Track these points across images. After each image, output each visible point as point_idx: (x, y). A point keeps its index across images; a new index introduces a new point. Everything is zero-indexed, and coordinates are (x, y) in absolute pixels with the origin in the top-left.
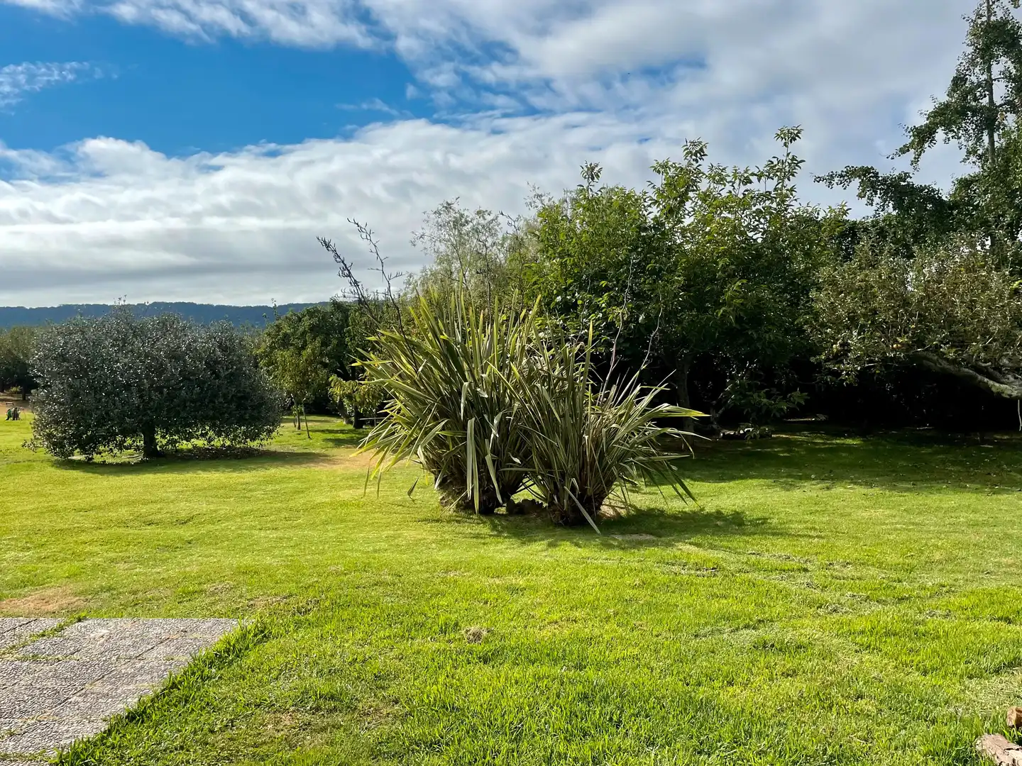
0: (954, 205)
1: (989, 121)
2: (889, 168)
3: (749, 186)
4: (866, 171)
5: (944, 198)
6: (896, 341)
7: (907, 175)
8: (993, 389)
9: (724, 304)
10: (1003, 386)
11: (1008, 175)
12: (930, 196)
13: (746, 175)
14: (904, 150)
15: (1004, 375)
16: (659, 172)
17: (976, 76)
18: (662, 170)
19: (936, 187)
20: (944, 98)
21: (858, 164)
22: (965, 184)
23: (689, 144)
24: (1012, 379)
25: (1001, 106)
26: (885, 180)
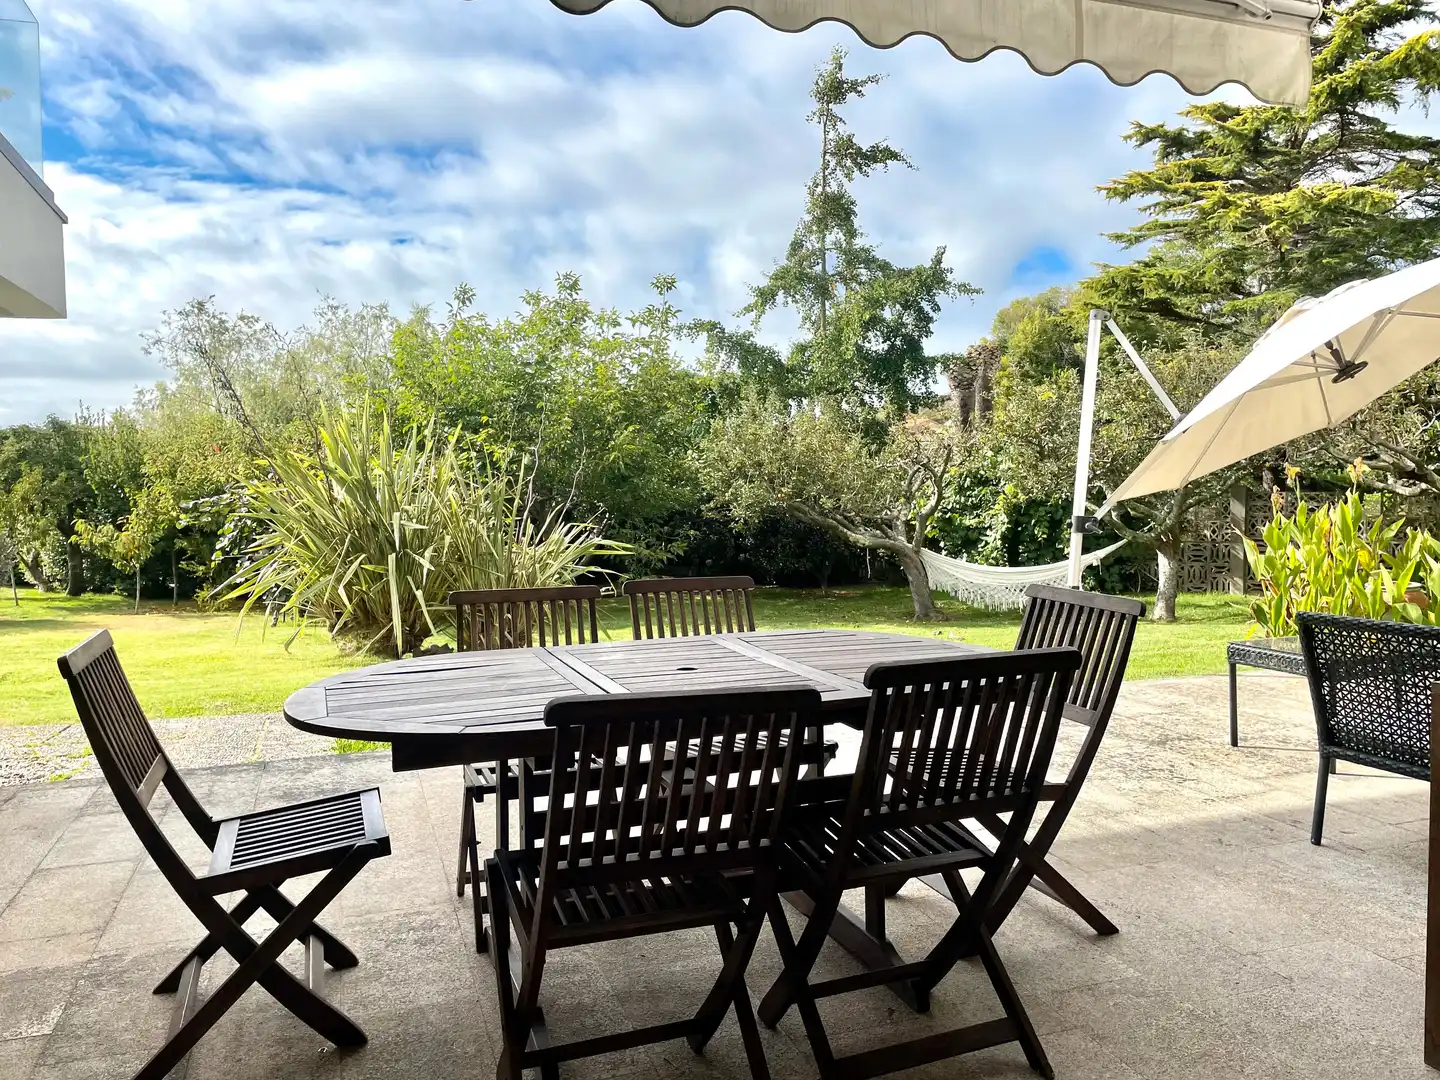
0: (791, 370)
1: (823, 291)
2: (733, 326)
3: (618, 329)
4: (714, 326)
5: (783, 361)
6: (780, 492)
7: (751, 335)
8: (851, 539)
9: (613, 449)
10: (858, 536)
11: (841, 345)
12: (771, 358)
13: (614, 317)
14: (748, 309)
15: (858, 527)
16: (528, 303)
17: (812, 243)
18: (532, 302)
19: (776, 349)
20: (784, 262)
21: (706, 317)
22: (802, 349)
23: (562, 278)
24: (863, 531)
25: (833, 276)
26: (731, 336)
